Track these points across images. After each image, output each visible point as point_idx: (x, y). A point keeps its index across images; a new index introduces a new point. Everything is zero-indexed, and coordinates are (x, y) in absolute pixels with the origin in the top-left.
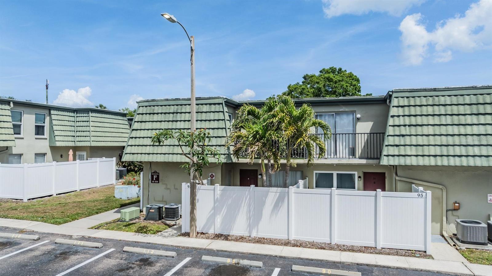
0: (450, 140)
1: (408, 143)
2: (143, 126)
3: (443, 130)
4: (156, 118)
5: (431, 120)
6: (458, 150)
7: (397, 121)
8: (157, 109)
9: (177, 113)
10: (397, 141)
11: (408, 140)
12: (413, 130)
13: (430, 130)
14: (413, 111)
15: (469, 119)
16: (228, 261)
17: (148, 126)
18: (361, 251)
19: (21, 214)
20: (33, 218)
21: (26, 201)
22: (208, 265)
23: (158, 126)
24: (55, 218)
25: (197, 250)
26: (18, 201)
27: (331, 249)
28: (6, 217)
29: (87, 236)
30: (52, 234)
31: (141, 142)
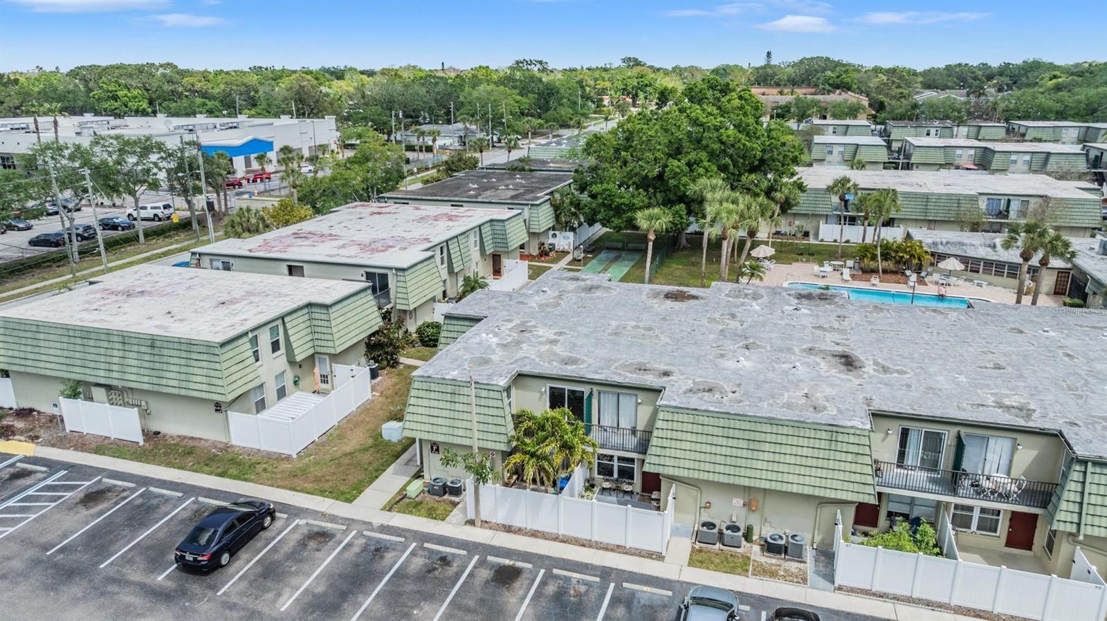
0: (703, 457)
1: (668, 455)
2: (420, 402)
3: (698, 447)
4: (433, 395)
5: (689, 437)
6: (708, 467)
7: (660, 434)
8: (433, 387)
9: (455, 394)
10: (659, 451)
11: (668, 452)
12: (673, 444)
13: (687, 446)
14: (676, 426)
15: (721, 441)
16: (507, 562)
17: (426, 403)
18: (612, 550)
19: (306, 485)
20: (322, 493)
21: (295, 456)
22: (492, 566)
23: (435, 404)
24: (342, 493)
25: (482, 545)
26: (288, 458)
27: (590, 546)
28: (296, 491)
29: (385, 523)
30: (353, 520)
31: (419, 418)
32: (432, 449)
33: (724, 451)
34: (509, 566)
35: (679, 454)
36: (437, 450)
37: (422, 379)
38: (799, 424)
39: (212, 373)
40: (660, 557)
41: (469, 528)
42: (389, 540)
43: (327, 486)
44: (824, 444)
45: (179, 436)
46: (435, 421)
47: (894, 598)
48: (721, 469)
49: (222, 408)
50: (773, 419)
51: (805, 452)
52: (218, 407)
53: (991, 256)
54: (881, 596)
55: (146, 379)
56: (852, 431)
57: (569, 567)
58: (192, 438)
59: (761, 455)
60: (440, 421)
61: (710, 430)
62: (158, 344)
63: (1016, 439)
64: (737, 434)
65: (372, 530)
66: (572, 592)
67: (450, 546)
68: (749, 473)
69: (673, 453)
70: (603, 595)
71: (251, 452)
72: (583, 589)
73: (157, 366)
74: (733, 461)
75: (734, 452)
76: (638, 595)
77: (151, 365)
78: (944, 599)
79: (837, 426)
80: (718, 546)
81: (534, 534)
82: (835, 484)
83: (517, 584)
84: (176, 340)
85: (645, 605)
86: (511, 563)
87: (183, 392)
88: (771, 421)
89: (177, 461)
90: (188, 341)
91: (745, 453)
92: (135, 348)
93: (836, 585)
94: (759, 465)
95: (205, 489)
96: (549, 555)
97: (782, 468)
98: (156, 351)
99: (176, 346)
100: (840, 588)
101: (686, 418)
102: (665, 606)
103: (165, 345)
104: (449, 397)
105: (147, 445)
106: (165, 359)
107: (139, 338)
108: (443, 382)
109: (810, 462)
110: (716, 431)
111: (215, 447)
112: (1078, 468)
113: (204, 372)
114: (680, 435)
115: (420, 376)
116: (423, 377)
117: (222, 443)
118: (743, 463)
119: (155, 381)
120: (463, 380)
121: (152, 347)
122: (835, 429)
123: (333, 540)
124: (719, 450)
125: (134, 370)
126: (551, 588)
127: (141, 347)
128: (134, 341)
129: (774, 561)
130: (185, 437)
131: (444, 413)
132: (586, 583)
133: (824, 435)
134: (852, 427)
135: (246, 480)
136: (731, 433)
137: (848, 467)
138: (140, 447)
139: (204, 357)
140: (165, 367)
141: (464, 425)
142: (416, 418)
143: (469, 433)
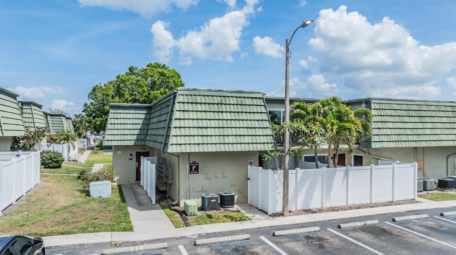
0: (400, 132)
1: (383, 133)
3: (397, 125)
4: (199, 107)
6: (404, 138)
7: (375, 119)
8: (199, 99)
9: (221, 104)
12: (384, 125)
14: (382, 112)
18: (390, 205)
19: (51, 229)
22: (356, 229)
23: (203, 115)
24: (112, 226)
27: (377, 206)
30: (159, 239)
31: (187, 132)
32: (191, 167)
33: (409, 125)
35: (388, 132)
36: (197, 169)
37: (187, 93)
40: (417, 202)
41: (280, 218)
42: (233, 241)
43: (81, 225)
44: (450, 114)
46: (205, 132)
59: (427, 125)
60: (209, 132)
64: (413, 113)
65: (198, 239)
66: (433, 226)
68: (425, 138)
69: (385, 131)
72: (430, 222)
80: (425, 192)
81: (333, 209)
83: (395, 233)
88: (426, 104)
94: (428, 131)
101: (386, 106)
104: (216, 108)
108: (210, 93)
110: (403, 113)
114: (386, 119)
115: (185, 90)
116: (188, 90)
120: (229, 90)
126: (419, 228)
131: (213, 124)
133: (449, 109)
136: (410, 113)
141: (234, 132)
142: (183, 132)
143: (239, 140)
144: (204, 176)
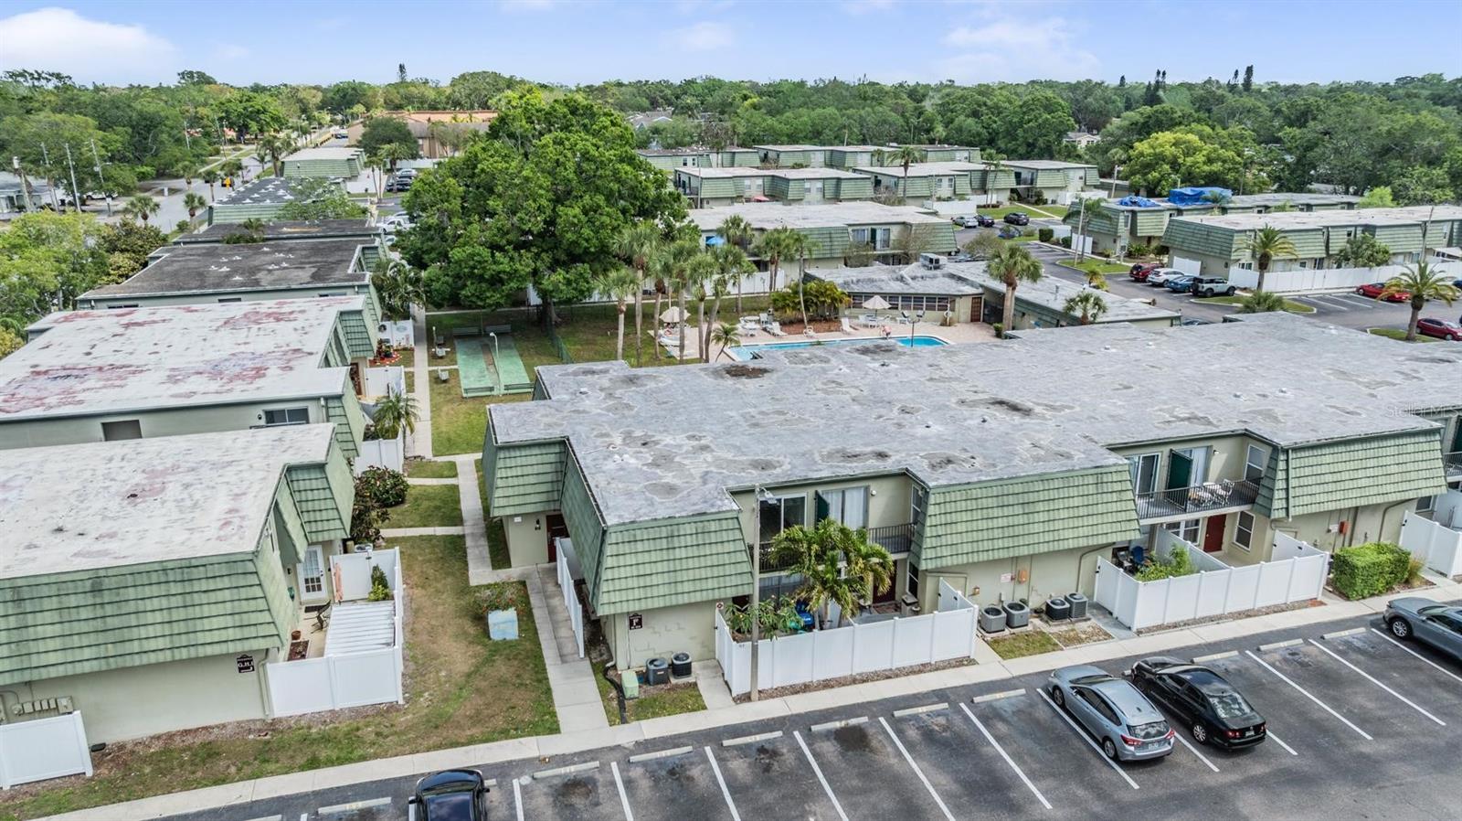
0: (979, 536)
1: (944, 543)
2: (622, 560)
3: (974, 526)
4: (640, 547)
5: (965, 517)
6: (987, 545)
7: (934, 521)
9: (672, 536)
10: (934, 542)
11: (944, 541)
12: (949, 529)
14: (949, 508)
15: (997, 512)
16: (838, 725)
17: (631, 559)
18: (920, 672)
19: (468, 733)
20: (505, 734)
21: (401, 702)
22: (828, 735)
23: (646, 557)
24: (535, 725)
25: (784, 718)
26: (392, 707)
27: (897, 676)
28: (463, 745)
29: (641, 738)
30: (591, 751)
31: (623, 584)
32: (631, 624)
33: (1001, 522)
34: (842, 730)
35: (956, 539)
36: (640, 623)
37: (622, 528)
38: (1068, 476)
39: (245, 606)
40: (970, 662)
41: (746, 706)
42: (672, 756)
43: (500, 722)
44: (1092, 489)
45: (158, 737)
46: (648, 581)
47: (1185, 625)
48: (1000, 544)
49: (255, 663)
50: (1045, 474)
51: (1077, 502)
52: (245, 663)
53: (906, 290)
54: (1175, 626)
55: (87, 653)
56: (1114, 469)
57: (902, 705)
58: (187, 732)
59: (1037, 517)
60: (656, 579)
61: (985, 503)
62: (107, 583)
63: (1211, 446)
64: (1011, 500)
65: (633, 753)
66: (937, 728)
67: (750, 734)
68: (1028, 540)
69: (949, 540)
70: (966, 718)
71: (321, 718)
72: (942, 720)
73: (112, 622)
74: (1011, 532)
75: (1011, 521)
76: (997, 705)
77: (99, 624)
78: (1218, 612)
79: (1101, 467)
80: (1007, 631)
81: (827, 685)
82: (1106, 528)
83: (874, 743)
84: (157, 567)
85: (1013, 712)
86: (843, 724)
87: (184, 654)
88: (1043, 478)
89: (199, 774)
90: (184, 563)
91: (1021, 520)
92: (54, 603)
93: (1134, 629)
94: (1037, 528)
95: (306, 795)
96: (869, 699)
97: (1058, 525)
98: (107, 597)
99: (154, 578)
100: (1139, 633)
101: (958, 496)
102: (1031, 706)
103: (130, 580)
104: (664, 544)
105: (104, 771)
106: (132, 607)
107: (60, 584)
108: (654, 524)
109: (1082, 511)
110: (990, 502)
111: (250, 731)
112: (1282, 457)
113: (228, 607)
114: (954, 517)
115: (618, 525)
116: (624, 524)
117: (254, 721)
118: (1019, 531)
119: (111, 650)
120: (684, 514)
121: (97, 590)
122: (1099, 470)
123: (599, 784)
124: (996, 523)
125: (57, 644)
126: (913, 733)
127: (64, 599)
128: (45, 591)
129: (1064, 628)
130: (171, 736)
131: (660, 567)
132: (938, 714)
133: (1091, 480)
134: (1115, 465)
135: (363, 758)
136: (1006, 500)
137: (1114, 507)
138: (91, 779)
139: (226, 582)
140: (133, 620)
141: (691, 575)
142: (617, 585)
143: (698, 585)
144: (651, 630)
